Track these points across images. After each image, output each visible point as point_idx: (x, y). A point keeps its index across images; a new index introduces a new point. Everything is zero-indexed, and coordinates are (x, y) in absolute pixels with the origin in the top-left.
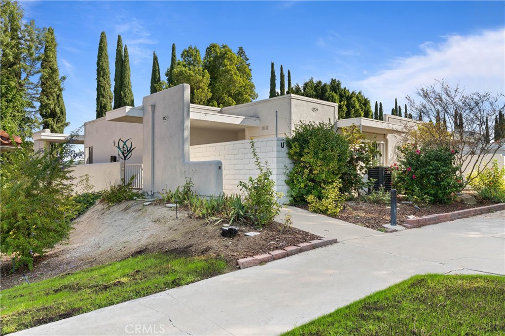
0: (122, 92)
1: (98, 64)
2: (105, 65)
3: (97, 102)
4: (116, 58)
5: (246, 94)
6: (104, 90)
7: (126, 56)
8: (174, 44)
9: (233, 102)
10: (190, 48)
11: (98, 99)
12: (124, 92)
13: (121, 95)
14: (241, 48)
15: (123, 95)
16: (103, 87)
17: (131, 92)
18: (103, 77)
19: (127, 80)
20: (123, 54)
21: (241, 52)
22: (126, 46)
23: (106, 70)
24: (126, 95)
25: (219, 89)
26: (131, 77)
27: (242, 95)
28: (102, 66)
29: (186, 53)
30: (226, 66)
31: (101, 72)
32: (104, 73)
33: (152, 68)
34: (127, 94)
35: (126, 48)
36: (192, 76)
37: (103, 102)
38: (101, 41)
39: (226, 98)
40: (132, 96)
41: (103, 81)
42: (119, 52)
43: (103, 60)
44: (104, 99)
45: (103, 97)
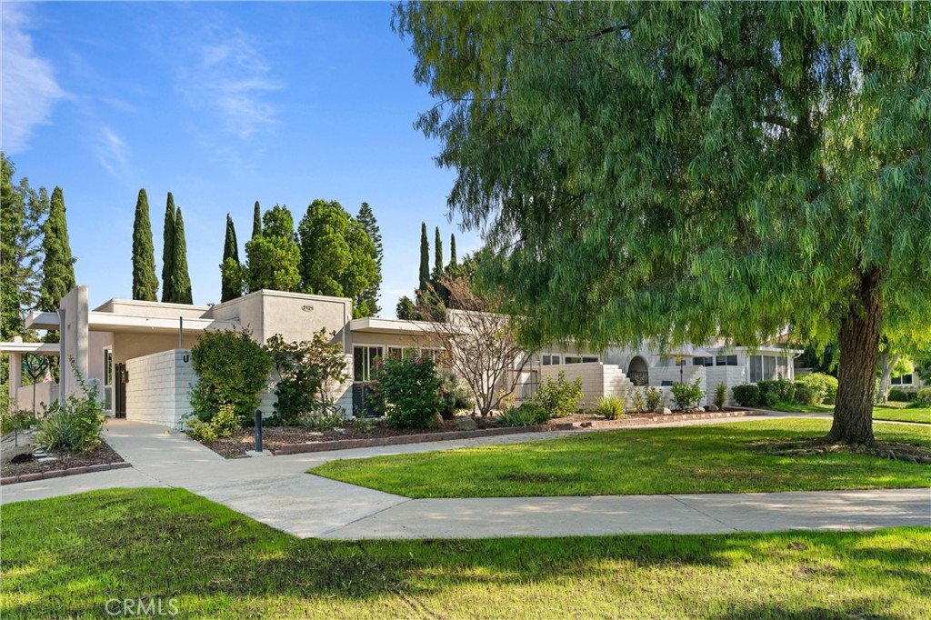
0: (172, 277)
1: (134, 236)
2: (144, 238)
3: (134, 292)
4: (165, 227)
5: (360, 275)
6: (143, 274)
7: (178, 224)
8: (257, 203)
9: (338, 287)
10: (276, 209)
11: (134, 288)
12: (175, 277)
13: (171, 281)
14: (365, 205)
15: (174, 281)
16: (141, 270)
17: (187, 276)
18: (141, 255)
19: (180, 258)
20: (175, 220)
21: (365, 210)
22: (179, 209)
23: (147, 245)
24: (178, 280)
25: (317, 269)
26: (187, 254)
27: (354, 276)
28: (140, 240)
29: (268, 216)
30: (327, 234)
31: (140, 248)
32: (143, 249)
33: (225, 239)
34: (180, 279)
35: (179, 212)
36: (272, 251)
37: (141, 292)
38: (139, 203)
39: (328, 282)
40: (189, 281)
41: (141, 261)
42: (169, 218)
43: (141, 230)
44: (143, 288)
45: (142, 284)
